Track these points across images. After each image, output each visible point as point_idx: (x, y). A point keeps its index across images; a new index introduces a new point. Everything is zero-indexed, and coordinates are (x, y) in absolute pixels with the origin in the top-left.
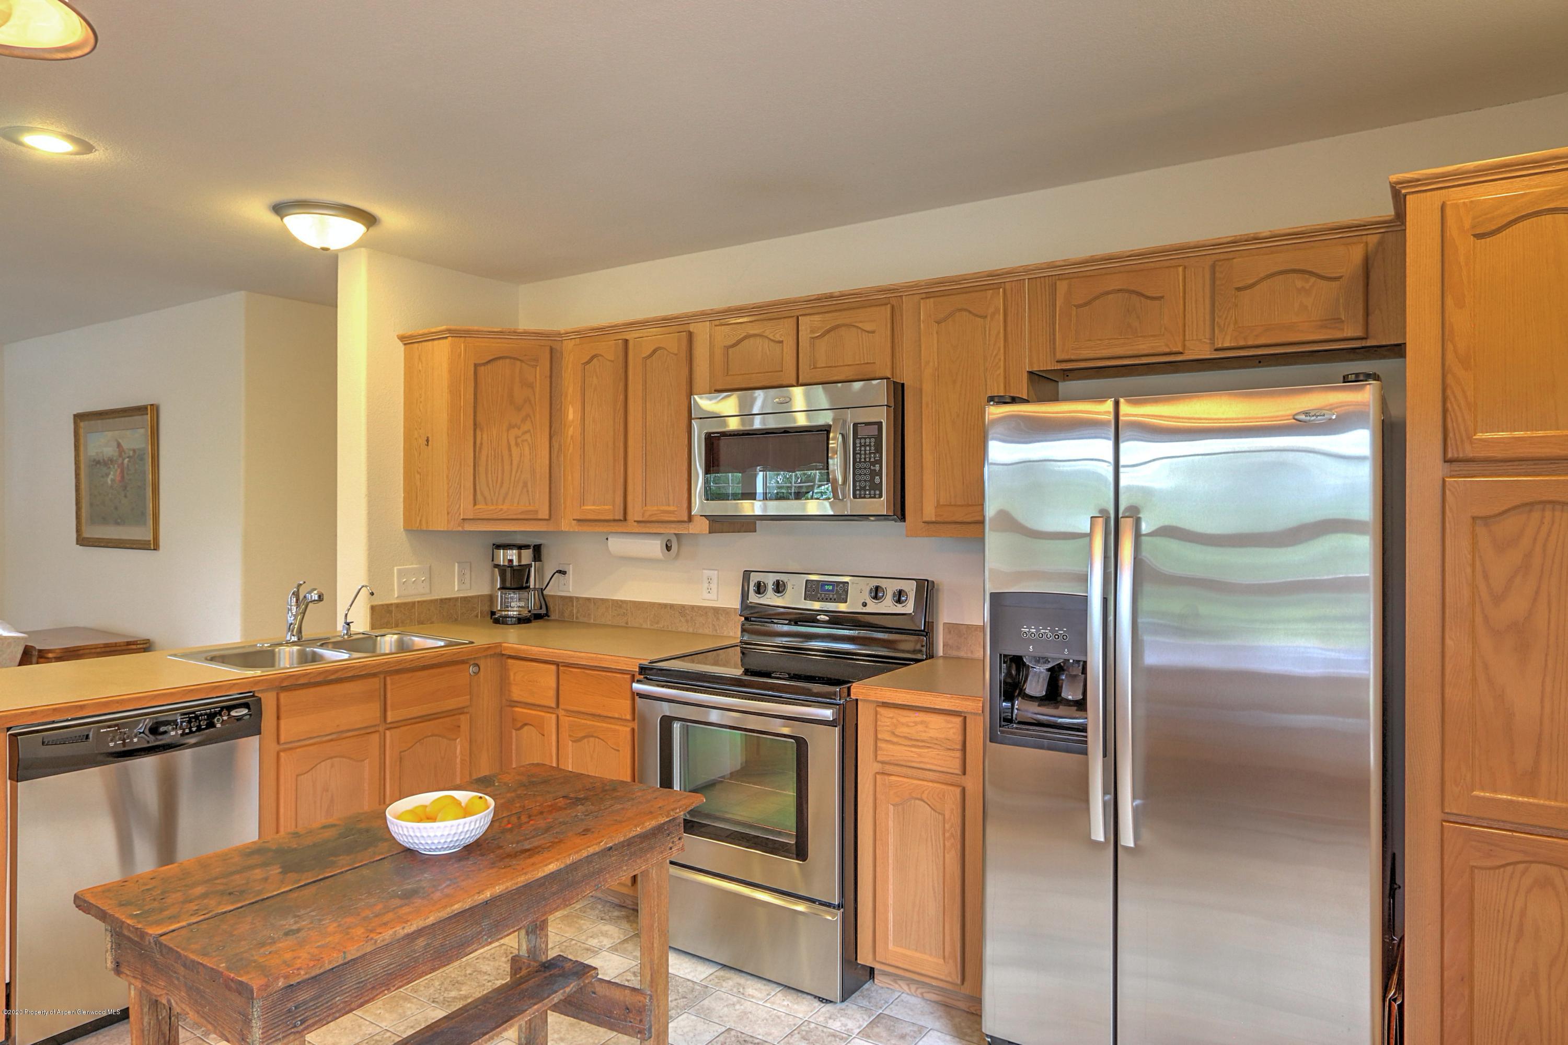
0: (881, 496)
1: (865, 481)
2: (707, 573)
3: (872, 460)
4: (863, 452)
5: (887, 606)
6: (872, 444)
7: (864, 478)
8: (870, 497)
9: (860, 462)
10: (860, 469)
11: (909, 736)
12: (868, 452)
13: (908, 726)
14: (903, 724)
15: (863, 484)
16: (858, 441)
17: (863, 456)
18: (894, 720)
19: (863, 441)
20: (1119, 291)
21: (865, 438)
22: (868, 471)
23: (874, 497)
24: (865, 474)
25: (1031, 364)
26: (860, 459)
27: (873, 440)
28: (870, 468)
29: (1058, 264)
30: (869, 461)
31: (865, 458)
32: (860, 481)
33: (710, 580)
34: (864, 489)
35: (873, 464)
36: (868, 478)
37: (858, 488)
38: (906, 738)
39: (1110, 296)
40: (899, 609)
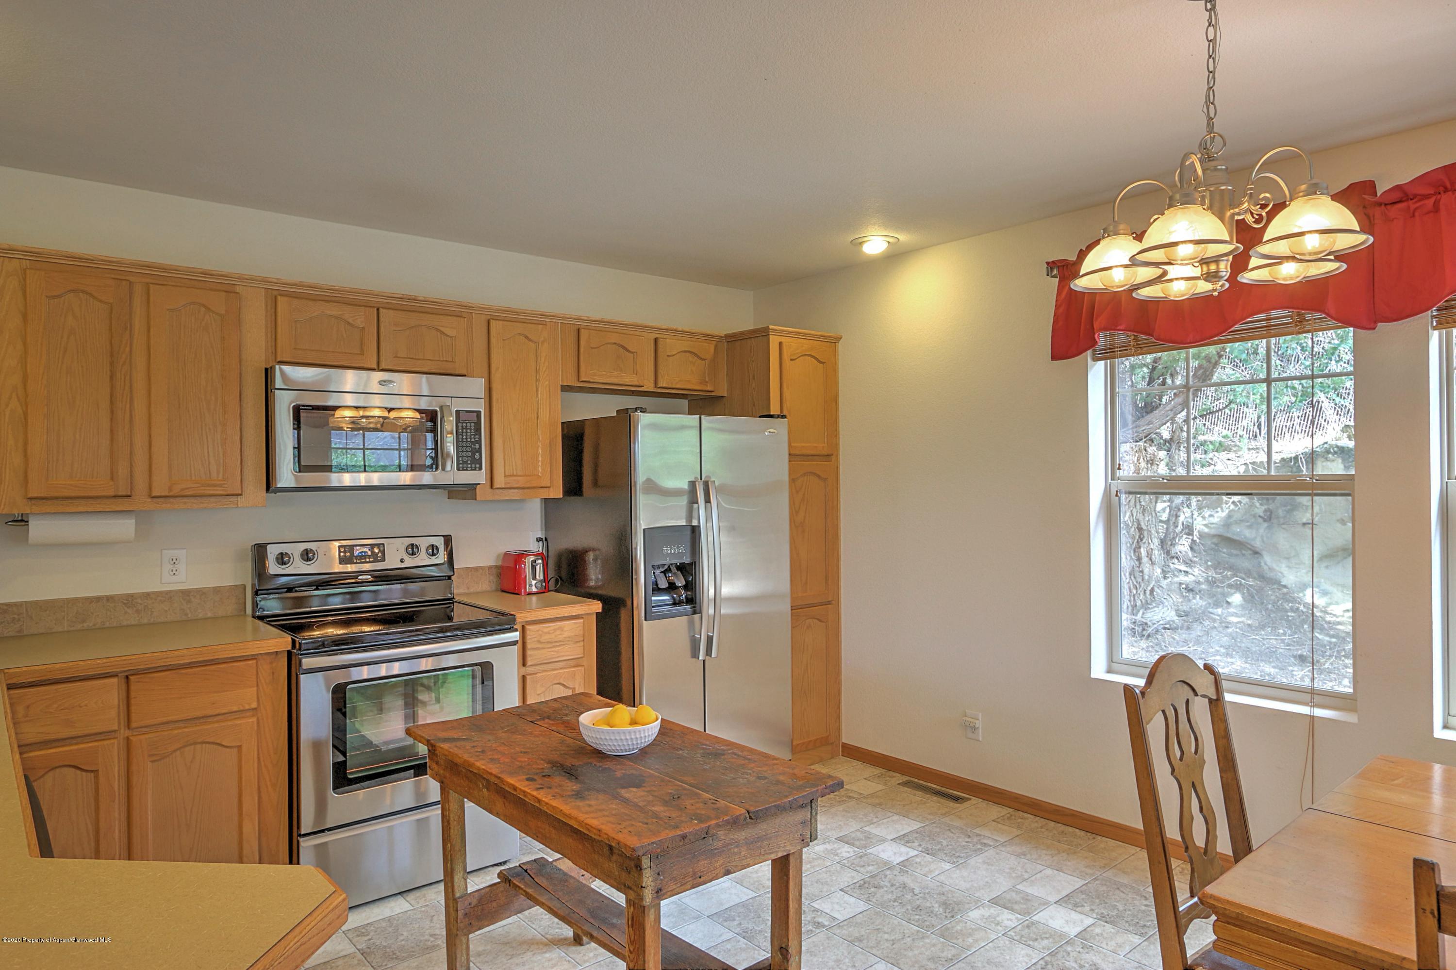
0: (480, 469)
1: (467, 457)
2: (168, 554)
3: (473, 440)
4: (464, 434)
5: (422, 559)
6: (473, 428)
7: (465, 454)
8: (472, 470)
9: (462, 441)
10: (463, 447)
11: (550, 640)
12: (469, 434)
13: (549, 633)
14: (546, 633)
15: (465, 459)
16: (460, 424)
17: (465, 437)
18: (540, 632)
19: (464, 425)
20: (615, 343)
21: (466, 423)
22: (469, 449)
23: (475, 470)
24: (467, 451)
25: (562, 380)
26: (463, 439)
27: (473, 425)
28: (471, 447)
29: (583, 318)
30: (470, 441)
31: (466, 439)
32: (463, 456)
33: (174, 561)
34: (466, 462)
35: (474, 443)
36: (470, 454)
37: (461, 462)
38: (548, 642)
39: (609, 345)
40: (434, 560)
